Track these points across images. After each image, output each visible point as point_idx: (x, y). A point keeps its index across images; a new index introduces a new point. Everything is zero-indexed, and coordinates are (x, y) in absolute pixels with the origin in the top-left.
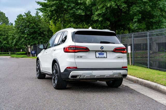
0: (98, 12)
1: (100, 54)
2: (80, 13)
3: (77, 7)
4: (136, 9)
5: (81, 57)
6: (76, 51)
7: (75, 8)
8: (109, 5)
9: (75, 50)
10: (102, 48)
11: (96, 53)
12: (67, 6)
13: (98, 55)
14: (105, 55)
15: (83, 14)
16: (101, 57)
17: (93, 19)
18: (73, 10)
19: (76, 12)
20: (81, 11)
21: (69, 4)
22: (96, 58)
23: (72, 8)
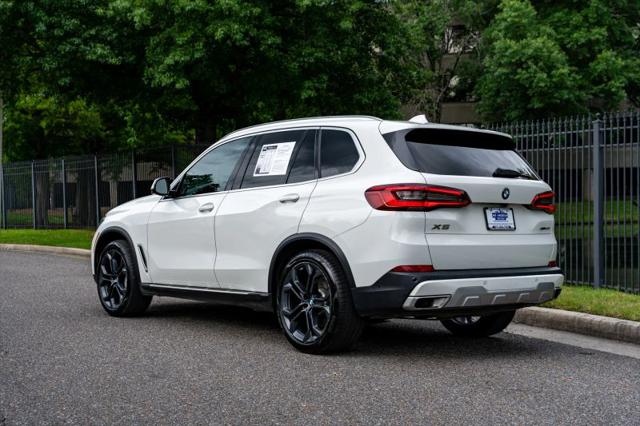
0: (177, 58)
1: (496, 216)
2: (101, 56)
3: (85, 31)
4: (311, 54)
5: (446, 227)
6: (431, 204)
7: (79, 37)
8: (219, 34)
9: (425, 199)
10: (506, 192)
11: (488, 211)
12: (46, 25)
13: (492, 221)
14: (509, 221)
15: (113, 61)
16: (501, 229)
17: (149, 84)
18: (72, 44)
19: (85, 51)
20: (103, 48)
21: (54, 19)
22: (487, 232)
23: (69, 35)
